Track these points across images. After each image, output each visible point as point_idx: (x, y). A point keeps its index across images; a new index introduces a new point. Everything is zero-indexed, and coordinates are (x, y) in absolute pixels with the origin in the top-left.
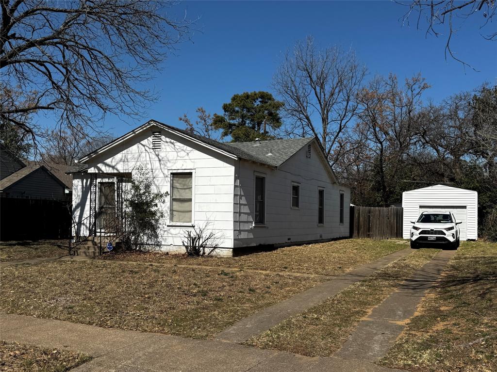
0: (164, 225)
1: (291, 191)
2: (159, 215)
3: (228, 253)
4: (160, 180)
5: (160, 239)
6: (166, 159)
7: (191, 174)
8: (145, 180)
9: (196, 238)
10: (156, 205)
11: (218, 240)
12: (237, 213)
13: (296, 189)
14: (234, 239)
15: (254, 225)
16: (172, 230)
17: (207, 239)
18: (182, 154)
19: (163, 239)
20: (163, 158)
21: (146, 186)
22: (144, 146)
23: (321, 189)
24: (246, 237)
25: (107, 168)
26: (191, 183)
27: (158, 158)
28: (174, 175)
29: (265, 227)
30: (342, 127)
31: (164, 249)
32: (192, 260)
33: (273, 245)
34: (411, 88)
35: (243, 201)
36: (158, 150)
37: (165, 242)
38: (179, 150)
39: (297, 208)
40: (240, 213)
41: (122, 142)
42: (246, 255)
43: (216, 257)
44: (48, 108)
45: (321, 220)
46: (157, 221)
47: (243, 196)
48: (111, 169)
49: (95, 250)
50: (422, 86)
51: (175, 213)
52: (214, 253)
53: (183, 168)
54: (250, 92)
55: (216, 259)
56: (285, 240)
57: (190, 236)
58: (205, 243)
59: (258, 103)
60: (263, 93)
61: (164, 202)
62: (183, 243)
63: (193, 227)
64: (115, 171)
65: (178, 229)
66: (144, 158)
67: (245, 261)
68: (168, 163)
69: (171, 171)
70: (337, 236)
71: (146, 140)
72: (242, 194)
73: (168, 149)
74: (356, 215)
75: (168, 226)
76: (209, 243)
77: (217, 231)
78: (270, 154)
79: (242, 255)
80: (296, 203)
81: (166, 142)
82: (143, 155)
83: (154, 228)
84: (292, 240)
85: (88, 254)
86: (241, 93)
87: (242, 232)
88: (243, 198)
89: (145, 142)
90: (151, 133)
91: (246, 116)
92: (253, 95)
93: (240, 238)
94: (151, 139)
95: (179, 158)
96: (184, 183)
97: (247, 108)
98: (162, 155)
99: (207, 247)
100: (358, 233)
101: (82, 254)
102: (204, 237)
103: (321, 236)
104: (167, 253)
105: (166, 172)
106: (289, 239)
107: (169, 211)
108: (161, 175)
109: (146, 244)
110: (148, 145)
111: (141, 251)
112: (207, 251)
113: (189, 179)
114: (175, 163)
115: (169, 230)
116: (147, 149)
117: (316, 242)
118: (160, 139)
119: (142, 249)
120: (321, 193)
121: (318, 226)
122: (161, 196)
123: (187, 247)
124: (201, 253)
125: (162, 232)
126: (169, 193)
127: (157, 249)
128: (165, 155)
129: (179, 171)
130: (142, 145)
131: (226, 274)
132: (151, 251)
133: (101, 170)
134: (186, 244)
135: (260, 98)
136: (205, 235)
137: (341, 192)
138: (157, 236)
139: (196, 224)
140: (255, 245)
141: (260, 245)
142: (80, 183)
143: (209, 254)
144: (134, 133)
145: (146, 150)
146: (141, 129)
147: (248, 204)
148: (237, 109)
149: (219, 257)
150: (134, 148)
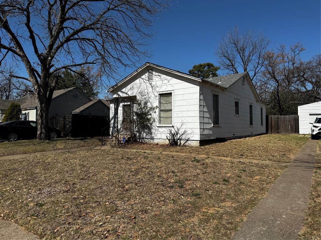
0: (156, 127)
1: (234, 104)
2: (152, 120)
3: (197, 144)
4: (152, 99)
5: (153, 135)
6: (155, 85)
7: (171, 94)
8: (144, 100)
9: (175, 134)
10: (151, 114)
11: (190, 135)
12: (202, 117)
13: (237, 104)
14: (200, 135)
15: (212, 125)
16: (160, 129)
17: (182, 135)
18: (166, 81)
19: (155, 135)
20: (154, 85)
21: (145, 103)
22: (143, 79)
23: (251, 104)
24: (208, 133)
25: (123, 94)
26: (171, 100)
27: (151, 85)
28: (161, 95)
29: (219, 127)
30: (256, 73)
31: (156, 141)
32: (173, 149)
33: (224, 138)
34: (294, 51)
35: (205, 109)
36: (151, 80)
37: (156, 136)
38: (164, 79)
39: (238, 115)
40: (204, 117)
41: (130, 78)
42: (209, 145)
43: (188, 146)
44: (93, 63)
45: (251, 123)
46: (151, 124)
47: (205, 106)
48: (125, 94)
49: (116, 142)
50: (300, 49)
51: (162, 119)
52: (187, 144)
53: (166, 90)
54: (202, 63)
55: (189, 148)
56: (231, 135)
57: (171, 132)
58: (181, 137)
59: (206, 69)
60: (209, 63)
61: (155, 112)
62: (167, 137)
63: (173, 127)
64: (127, 96)
65: (164, 129)
66: (143, 86)
67: (209, 149)
68: (157, 88)
69: (159, 93)
70: (260, 133)
71: (144, 76)
72: (205, 105)
73: (157, 79)
74: (270, 120)
75: (158, 127)
76: (183, 137)
77: (188, 129)
78: (220, 83)
79: (206, 145)
80: (237, 112)
81: (156, 75)
82: (143, 84)
83: (150, 129)
84: (236, 135)
85: (111, 144)
86: (197, 64)
87: (205, 130)
88: (205, 107)
89: (143, 77)
90: (147, 71)
91: (200, 75)
92: (204, 65)
93: (204, 133)
94: (147, 74)
95: (163, 84)
96: (167, 100)
97: (201, 71)
98: (153, 83)
99: (182, 140)
100: (271, 131)
101: (108, 144)
102: (180, 133)
103: (252, 133)
104: (158, 144)
105: (156, 94)
106: (234, 135)
107: (158, 118)
108: (153, 96)
109: (145, 138)
110: (145, 78)
111: (143, 142)
112: (182, 142)
113: (169, 97)
114: (161, 88)
115: (158, 129)
116: (145, 80)
117: (249, 136)
118: (152, 74)
119: (143, 141)
120: (251, 106)
121: (250, 126)
122: (154, 109)
123: (169, 140)
124: (179, 144)
125: (154, 131)
126: (158, 106)
127: (152, 141)
128: (155, 83)
129: (164, 93)
130: (142, 78)
131: (198, 161)
132: (148, 143)
133: (120, 96)
134: (169, 138)
135: (207, 66)
136: (181, 132)
137: (261, 107)
138: (151, 134)
139: (175, 125)
140: (214, 138)
141: (217, 138)
142: (114, 106)
143: (183, 144)
144: (137, 71)
145: (144, 82)
146: (141, 69)
147: (209, 112)
148: (196, 72)
149: (190, 146)
150: (137, 81)
